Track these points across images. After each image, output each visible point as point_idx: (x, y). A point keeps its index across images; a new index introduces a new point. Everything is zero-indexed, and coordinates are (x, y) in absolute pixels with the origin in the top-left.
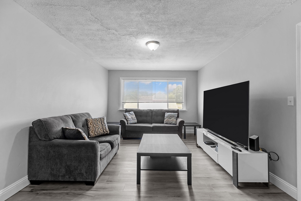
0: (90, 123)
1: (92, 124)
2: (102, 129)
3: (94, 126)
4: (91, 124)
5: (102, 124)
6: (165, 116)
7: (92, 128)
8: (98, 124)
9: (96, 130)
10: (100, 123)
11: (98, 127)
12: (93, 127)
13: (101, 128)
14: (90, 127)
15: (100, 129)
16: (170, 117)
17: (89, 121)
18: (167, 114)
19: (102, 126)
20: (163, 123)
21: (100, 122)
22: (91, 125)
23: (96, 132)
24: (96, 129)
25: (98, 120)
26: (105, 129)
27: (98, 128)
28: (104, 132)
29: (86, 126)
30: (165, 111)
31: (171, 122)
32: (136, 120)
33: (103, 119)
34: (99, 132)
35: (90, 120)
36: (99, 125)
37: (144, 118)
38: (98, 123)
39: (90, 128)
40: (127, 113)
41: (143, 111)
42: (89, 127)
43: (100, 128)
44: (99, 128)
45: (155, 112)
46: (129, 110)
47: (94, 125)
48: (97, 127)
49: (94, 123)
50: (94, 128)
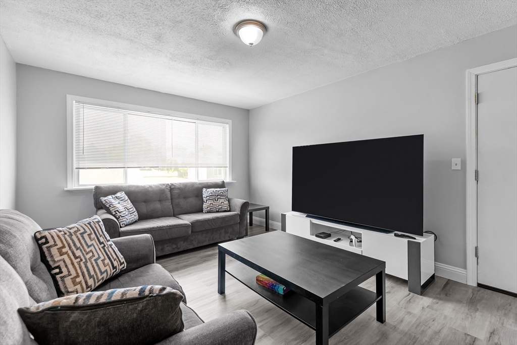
0: (60, 250)
1: (66, 253)
2: (107, 261)
3: (76, 258)
4: (64, 250)
5: (101, 243)
6: (204, 196)
7: (70, 267)
8: (89, 247)
9: (88, 270)
10: (93, 242)
11: (94, 256)
12: (75, 261)
13: (102, 258)
14: (62, 264)
15: (99, 262)
16: (216, 197)
17: (51, 243)
18: (206, 193)
19: (103, 247)
20: (200, 211)
21: (93, 236)
22: (65, 257)
23: (91, 277)
24: (89, 264)
25: (82, 231)
26: (115, 257)
27: (93, 260)
28: (114, 268)
29: (43, 266)
30: (200, 186)
31: (220, 207)
32: (136, 213)
33: (97, 225)
34: (102, 273)
35: (56, 238)
36: (92, 248)
37: (158, 206)
38: (89, 243)
39: (64, 269)
40: (110, 197)
41: (150, 189)
42: (58, 267)
43: (99, 257)
44: (96, 260)
45: (179, 189)
46: (107, 187)
47: (78, 253)
48: (90, 258)
49: (75, 245)
50: (79, 263)
